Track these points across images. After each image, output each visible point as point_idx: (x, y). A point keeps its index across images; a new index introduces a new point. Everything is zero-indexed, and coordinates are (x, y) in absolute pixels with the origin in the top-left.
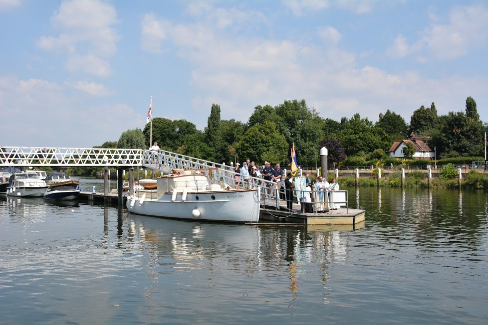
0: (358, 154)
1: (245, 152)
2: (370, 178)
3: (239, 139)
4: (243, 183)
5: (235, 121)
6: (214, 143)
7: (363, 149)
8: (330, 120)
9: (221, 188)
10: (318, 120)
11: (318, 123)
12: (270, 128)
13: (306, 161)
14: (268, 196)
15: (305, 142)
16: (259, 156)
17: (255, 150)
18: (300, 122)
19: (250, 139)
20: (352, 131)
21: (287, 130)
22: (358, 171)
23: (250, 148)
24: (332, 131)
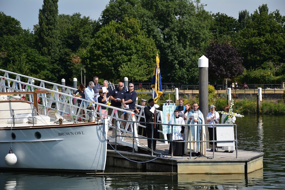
0: (262, 65)
1: (95, 63)
2: (279, 102)
3: (87, 44)
4: (86, 112)
5: (82, 17)
6: (49, 50)
7: (271, 58)
8: (222, 15)
9: (51, 120)
10: (203, 15)
11: (204, 20)
12: (132, 28)
13: (186, 76)
14: (123, 132)
15: (185, 48)
16: (116, 69)
17: (111, 60)
18: (178, 19)
19: (102, 43)
20: (255, 31)
21: (157, 30)
22: (261, 91)
23: (102, 57)
24: (224, 31)
